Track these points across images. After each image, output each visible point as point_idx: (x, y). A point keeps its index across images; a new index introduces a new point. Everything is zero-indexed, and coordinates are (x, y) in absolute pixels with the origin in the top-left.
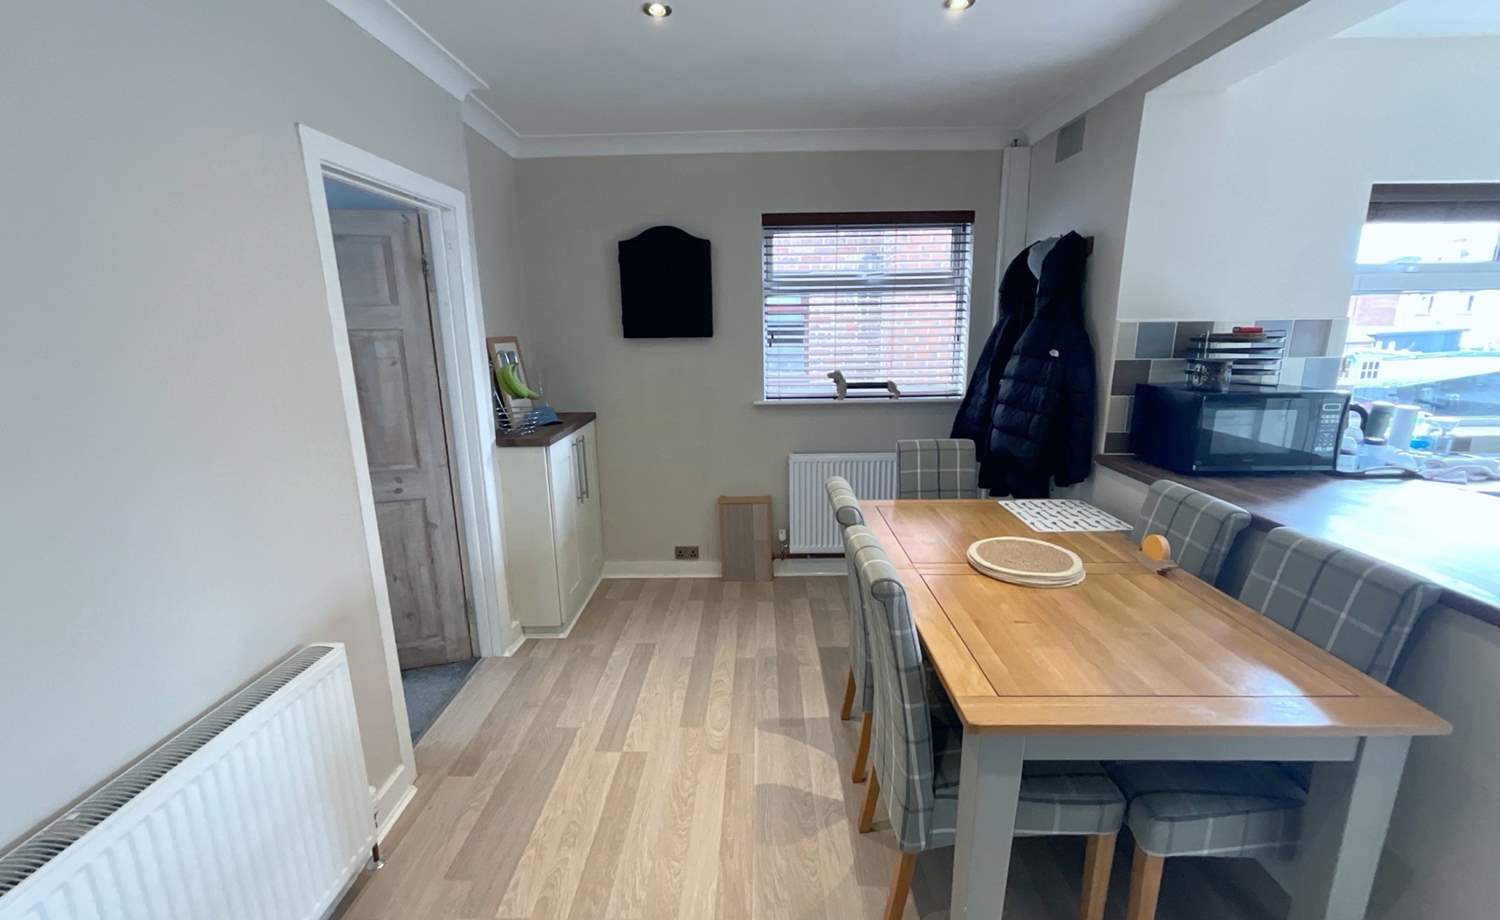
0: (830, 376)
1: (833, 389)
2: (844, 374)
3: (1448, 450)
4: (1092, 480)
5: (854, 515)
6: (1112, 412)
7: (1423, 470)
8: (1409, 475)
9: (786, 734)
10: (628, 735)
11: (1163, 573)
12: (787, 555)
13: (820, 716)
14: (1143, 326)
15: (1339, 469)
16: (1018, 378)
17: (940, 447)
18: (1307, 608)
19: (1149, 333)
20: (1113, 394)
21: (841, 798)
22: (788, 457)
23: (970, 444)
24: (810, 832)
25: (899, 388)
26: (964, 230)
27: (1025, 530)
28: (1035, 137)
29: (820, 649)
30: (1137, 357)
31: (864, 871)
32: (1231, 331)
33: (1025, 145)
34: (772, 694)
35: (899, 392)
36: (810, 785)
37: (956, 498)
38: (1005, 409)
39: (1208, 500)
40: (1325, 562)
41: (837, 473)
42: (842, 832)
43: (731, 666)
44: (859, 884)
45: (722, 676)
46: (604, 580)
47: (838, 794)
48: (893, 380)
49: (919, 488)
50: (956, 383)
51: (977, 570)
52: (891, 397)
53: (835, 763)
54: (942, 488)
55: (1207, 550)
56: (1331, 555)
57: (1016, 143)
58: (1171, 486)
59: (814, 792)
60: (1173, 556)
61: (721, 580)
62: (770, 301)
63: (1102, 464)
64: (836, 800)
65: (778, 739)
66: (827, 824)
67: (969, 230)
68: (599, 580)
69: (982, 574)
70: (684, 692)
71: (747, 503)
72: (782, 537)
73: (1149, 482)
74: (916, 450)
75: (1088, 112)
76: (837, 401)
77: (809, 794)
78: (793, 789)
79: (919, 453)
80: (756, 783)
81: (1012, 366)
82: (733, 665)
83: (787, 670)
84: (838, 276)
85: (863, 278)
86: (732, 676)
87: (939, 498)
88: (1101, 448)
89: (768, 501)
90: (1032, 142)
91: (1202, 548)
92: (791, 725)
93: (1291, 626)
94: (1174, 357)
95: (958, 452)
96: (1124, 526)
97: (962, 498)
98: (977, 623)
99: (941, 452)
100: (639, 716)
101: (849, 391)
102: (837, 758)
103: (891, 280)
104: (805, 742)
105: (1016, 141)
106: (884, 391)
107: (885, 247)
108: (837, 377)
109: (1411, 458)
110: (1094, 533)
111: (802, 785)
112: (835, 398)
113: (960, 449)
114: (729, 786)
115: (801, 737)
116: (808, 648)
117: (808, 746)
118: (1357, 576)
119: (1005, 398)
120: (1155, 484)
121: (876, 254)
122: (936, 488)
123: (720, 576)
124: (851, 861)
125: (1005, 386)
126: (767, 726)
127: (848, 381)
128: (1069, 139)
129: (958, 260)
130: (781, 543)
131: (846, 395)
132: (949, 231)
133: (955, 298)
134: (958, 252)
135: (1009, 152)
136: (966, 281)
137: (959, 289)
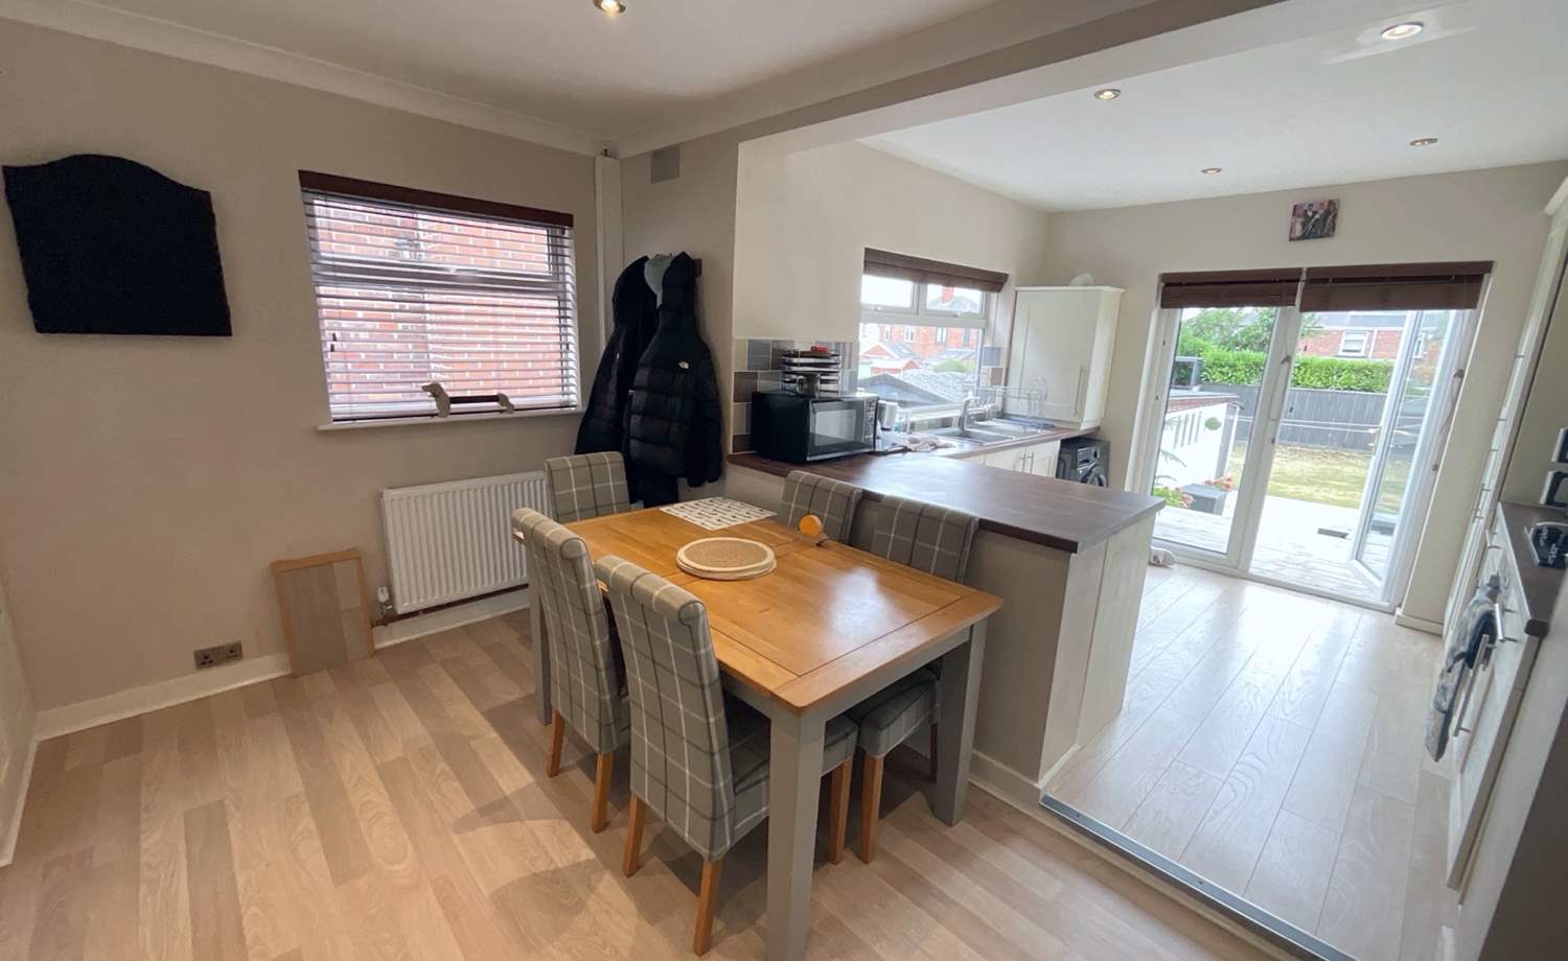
0: (425, 389)
1: (432, 405)
2: (443, 386)
3: (908, 430)
4: (724, 478)
5: (580, 547)
6: (735, 419)
7: (911, 447)
8: (905, 450)
9: (495, 822)
10: (248, 941)
11: (819, 545)
12: (390, 618)
13: (524, 784)
14: (750, 341)
15: (877, 450)
16: (650, 388)
17: (591, 463)
18: (916, 548)
19: (755, 347)
20: (735, 401)
21: (592, 856)
22: (381, 495)
23: (618, 456)
24: (579, 907)
25: (511, 401)
26: (563, 233)
27: (701, 532)
28: (627, 151)
29: (482, 713)
30: (749, 369)
31: (651, 911)
32: (809, 349)
33: (614, 156)
34: (452, 787)
35: (512, 406)
36: (552, 861)
37: (613, 513)
38: (642, 420)
39: (833, 484)
40: (920, 515)
41: (520, 505)
42: (611, 890)
43: (376, 780)
44: (652, 925)
45: (367, 795)
46: (43, 745)
47: (587, 854)
48: (504, 392)
49: (577, 508)
50: (568, 394)
51: (694, 576)
52: (501, 411)
53: (567, 825)
54: (599, 503)
55: (841, 521)
56: (922, 510)
57: (606, 153)
58: (802, 474)
59: (560, 866)
60: (825, 530)
61: (293, 676)
62: (322, 290)
63: (732, 462)
64: (588, 861)
65: (487, 834)
66: (592, 889)
67: (567, 233)
68: (33, 749)
69: (702, 578)
70: (317, 843)
71: (323, 564)
72: (383, 597)
73: (783, 475)
74: (568, 468)
75: (683, 143)
76: (437, 419)
77: (557, 871)
78: (535, 875)
79: (572, 471)
80: (486, 895)
81: (642, 376)
82: (377, 778)
83: (454, 750)
85: (451, 273)
86: (382, 789)
87: (597, 515)
88: (730, 450)
89: (354, 556)
90: (623, 156)
91: (838, 519)
92: (494, 810)
93: (907, 562)
94: (772, 369)
95: (609, 466)
96: (768, 514)
97: (619, 512)
98: (734, 622)
99: (593, 467)
100: (253, 909)
101: (453, 406)
102: (567, 819)
103: (484, 278)
104: (521, 820)
105: (606, 150)
106: (494, 405)
107: (421, 233)
108: (435, 390)
109: (902, 439)
110: (752, 523)
111: (542, 866)
112: (432, 415)
113: (610, 462)
114: (452, 917)
115: (515, 817)
116: (467, 715)
117: (528, 822)
118: (940, 521)
119: (641, 409)
120: (790, 475)
121: (412, 240)
122: (593, 505)
123: (289, 672)
124: (633, 908)
125: (638, 398)
126: (464, 824)
127: (450, 394)
128: (665, 163)
129: (557, 265)
130: (382, 604)
131: (452, 411)
132: (545, 232)
133: (556, 304)
134: (556, 255)
135: (600, 161)
136: (569, 287)
137: (561, 295)
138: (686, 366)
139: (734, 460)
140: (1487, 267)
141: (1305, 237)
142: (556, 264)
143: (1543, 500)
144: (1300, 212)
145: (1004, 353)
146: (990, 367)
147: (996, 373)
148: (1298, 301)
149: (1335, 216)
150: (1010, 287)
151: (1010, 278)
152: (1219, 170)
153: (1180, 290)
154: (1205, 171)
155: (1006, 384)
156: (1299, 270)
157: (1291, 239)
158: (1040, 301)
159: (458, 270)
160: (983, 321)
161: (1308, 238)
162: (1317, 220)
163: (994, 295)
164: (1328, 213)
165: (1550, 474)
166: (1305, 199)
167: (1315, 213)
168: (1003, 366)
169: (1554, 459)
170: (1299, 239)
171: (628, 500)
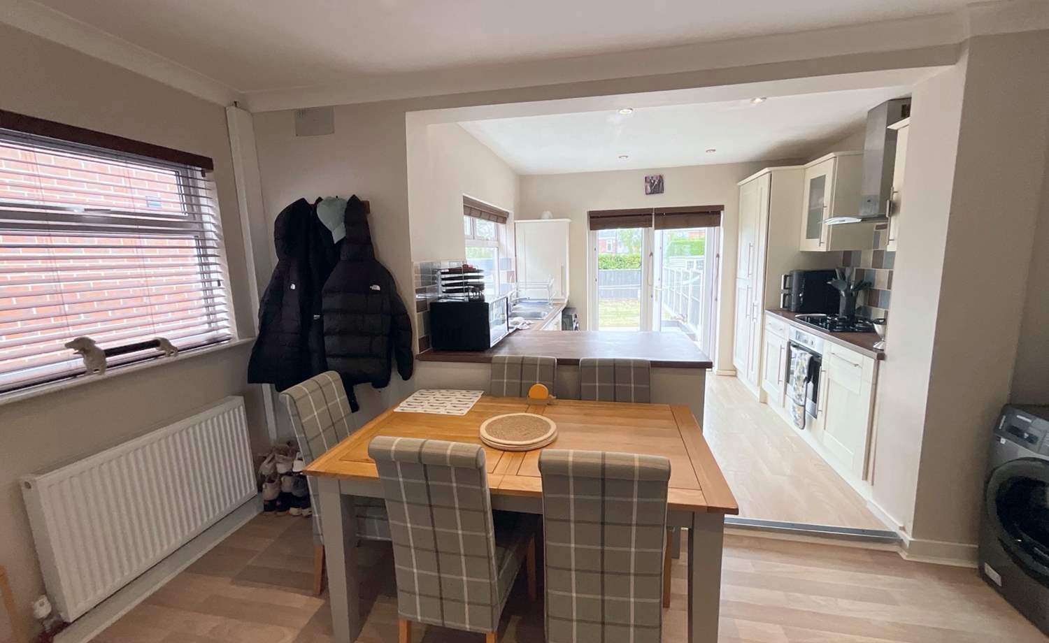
0: (68, 346)
1: (79, 363)
4: (415, 375)
6: (419, 326)
14: (420, 265)
17: (321, 385)
18: (617, 388)
19: (423, 269)
20: (418, 312)
23: (336, 375)
25: (174, 343)
28: (260, 106)
30: (422, 286)
32: (460, 267)
33: (245, 109)
35: (174, 348)
40: (614, 366)
49: (321, 430)
54: (334, 420)
55: (552, 383)
56: (614, 364)
57: (236, 104)
63: (421, 361)
72: (43, 610)
75: (337, 106)
79: (310, 396)
81: (332, 302)
84: (38, 207)
85: (76, 212)
88: (417, 350)
90: (258, 109)
94: (433, 284)
95: (334, 384)
101: (108, 359)
105: (236, 102)
106: (153, 350)
108: (83, 346)
110: (479, 402)
113: (334, 381)
118: (630, 368)
119: (337, 330)
128: (314, 121)
129: (192, 205)
130: (41, 621)
131: (108, 364)
132: (174, 173)
133: (194, 243)
134: (190, 195)
135: (233, 112)
136: (208, 227)
137: (198, 234)
138: (378, 288)
139: (423, 358)
140: (722, 207)
141: (652, 193)
142: (190, 205)
143: (781, 307)
144: (648, 180)
145: (513, 260)
146: (506, 271)
147: (510, 274)
148: (653, 225)
149: (663, 184)
150: (511, 220)
151: (510, 215)
152: (627, 157)
153: (600, 220)
154: (620, 157)
155: (517, 281)
156: (652, 209)
157: (647, 194)
158: (528, 227)
159: (86, 210)
160: (496, 242)
161: (653, 193)
162: (656, 185)
163: (501, 226)
164: (659, 182)
165: (782, 295)
166: (650, 174)
167: (654, 181)
168: (513, 269)
169: (782, 288)
170: (650, 194)
171: (351, 411)
